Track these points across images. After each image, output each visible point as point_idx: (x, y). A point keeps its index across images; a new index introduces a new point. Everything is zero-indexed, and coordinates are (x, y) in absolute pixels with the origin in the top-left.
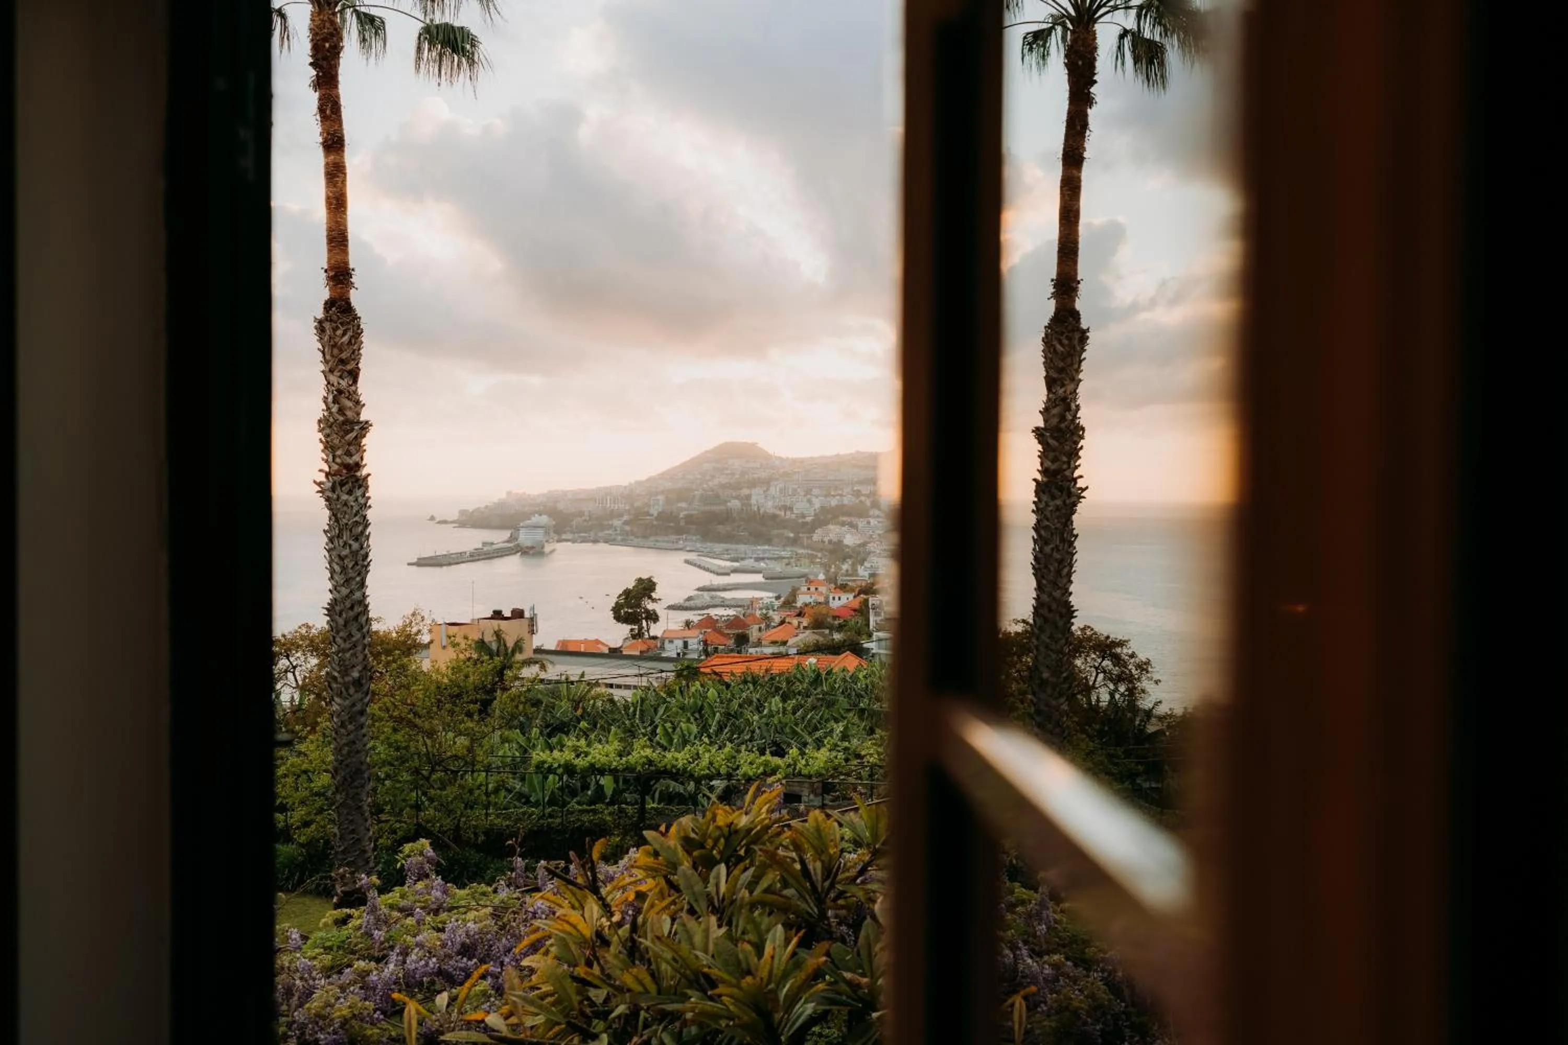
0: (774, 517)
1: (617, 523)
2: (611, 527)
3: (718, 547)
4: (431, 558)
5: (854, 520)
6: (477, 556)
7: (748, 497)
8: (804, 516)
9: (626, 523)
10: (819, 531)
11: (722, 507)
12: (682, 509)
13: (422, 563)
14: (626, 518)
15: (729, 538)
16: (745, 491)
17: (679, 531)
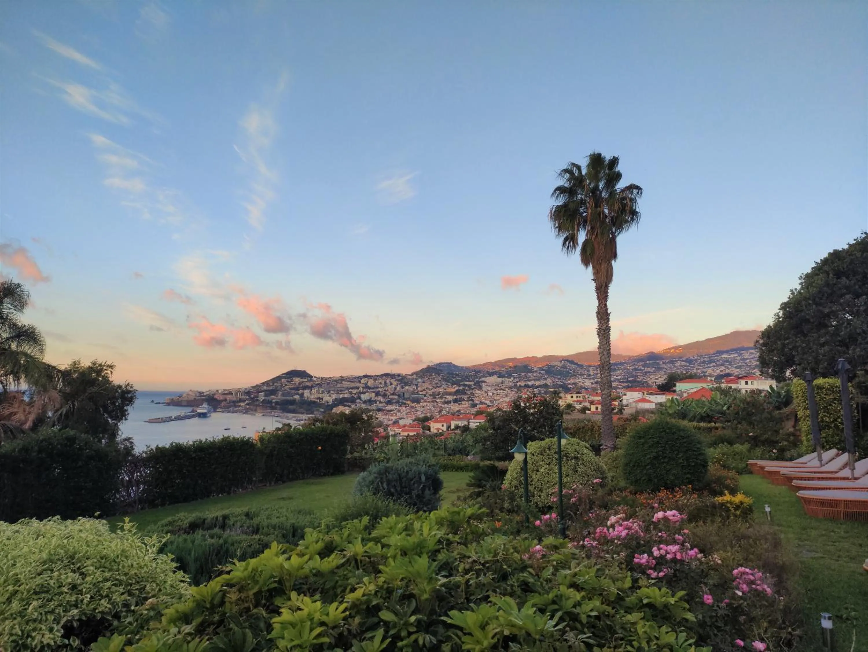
0: (314, 402)
1: (242, 404)
2: (240, 406)
3: (290, 415)
4: (156, 419)
5: (350, 404)
6: (177, 419)
7: (303, 394)
8: (328, 402)
9: (247, 404)
10: (335, 409)
11: (291, 398)
12: (274, 399)
13: (151, 421)
14: (247, 402)
15: (293, 411)
16: (301, 392)
17: (273, 408)
